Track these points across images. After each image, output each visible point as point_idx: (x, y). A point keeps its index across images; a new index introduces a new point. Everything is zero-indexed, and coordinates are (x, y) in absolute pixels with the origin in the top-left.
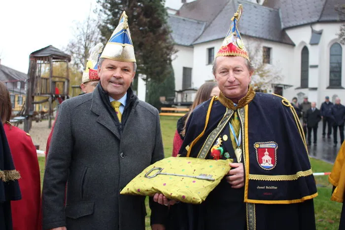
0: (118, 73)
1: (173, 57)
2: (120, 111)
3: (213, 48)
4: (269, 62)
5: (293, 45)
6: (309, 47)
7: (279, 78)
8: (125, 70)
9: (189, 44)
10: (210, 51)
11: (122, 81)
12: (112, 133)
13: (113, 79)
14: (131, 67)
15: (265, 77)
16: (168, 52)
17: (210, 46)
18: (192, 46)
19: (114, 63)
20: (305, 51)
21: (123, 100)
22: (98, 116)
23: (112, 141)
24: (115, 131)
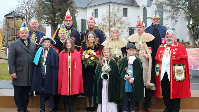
0: (25, 34)
1: (76, 15)
2: (27, 44)
3: (97, 9)
4: (126, 16)
5: (139, 7)
6: (146, 7)
7: (129, 25)
8: (26, 33)
9: (84, 7)
10: (96, 10)
11: (26, 36)
12: (26, 50)
13: (24, 36)
14: (28, 32)
15: (122, 24)
16: (73, 12)
17: (96, 8)
18: (86, 8)
19: (23, 32)
20: (145, 10)
21: (27, 41)
22: (22, 46)
23: (26, 52)
24: (26, 49)
